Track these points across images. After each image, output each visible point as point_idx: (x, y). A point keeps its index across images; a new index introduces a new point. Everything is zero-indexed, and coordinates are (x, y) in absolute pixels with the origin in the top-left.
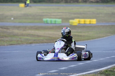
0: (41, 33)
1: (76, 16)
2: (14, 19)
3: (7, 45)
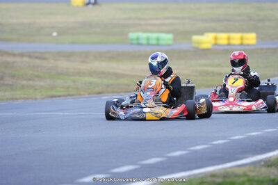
1: (207, 25)
2: (59, 34)
3: (43, 99)
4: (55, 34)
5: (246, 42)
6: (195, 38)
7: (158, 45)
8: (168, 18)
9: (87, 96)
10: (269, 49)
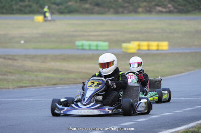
0: (72, 66)
1: (133, 36)
2: (25, 42)
3: (14, 89)
4: (22, 42)
5: (160, 48)
6: (124, 45)
7: (97, 50)
8: (104, 31)
9: (46, 87)
10: (177, 53)
